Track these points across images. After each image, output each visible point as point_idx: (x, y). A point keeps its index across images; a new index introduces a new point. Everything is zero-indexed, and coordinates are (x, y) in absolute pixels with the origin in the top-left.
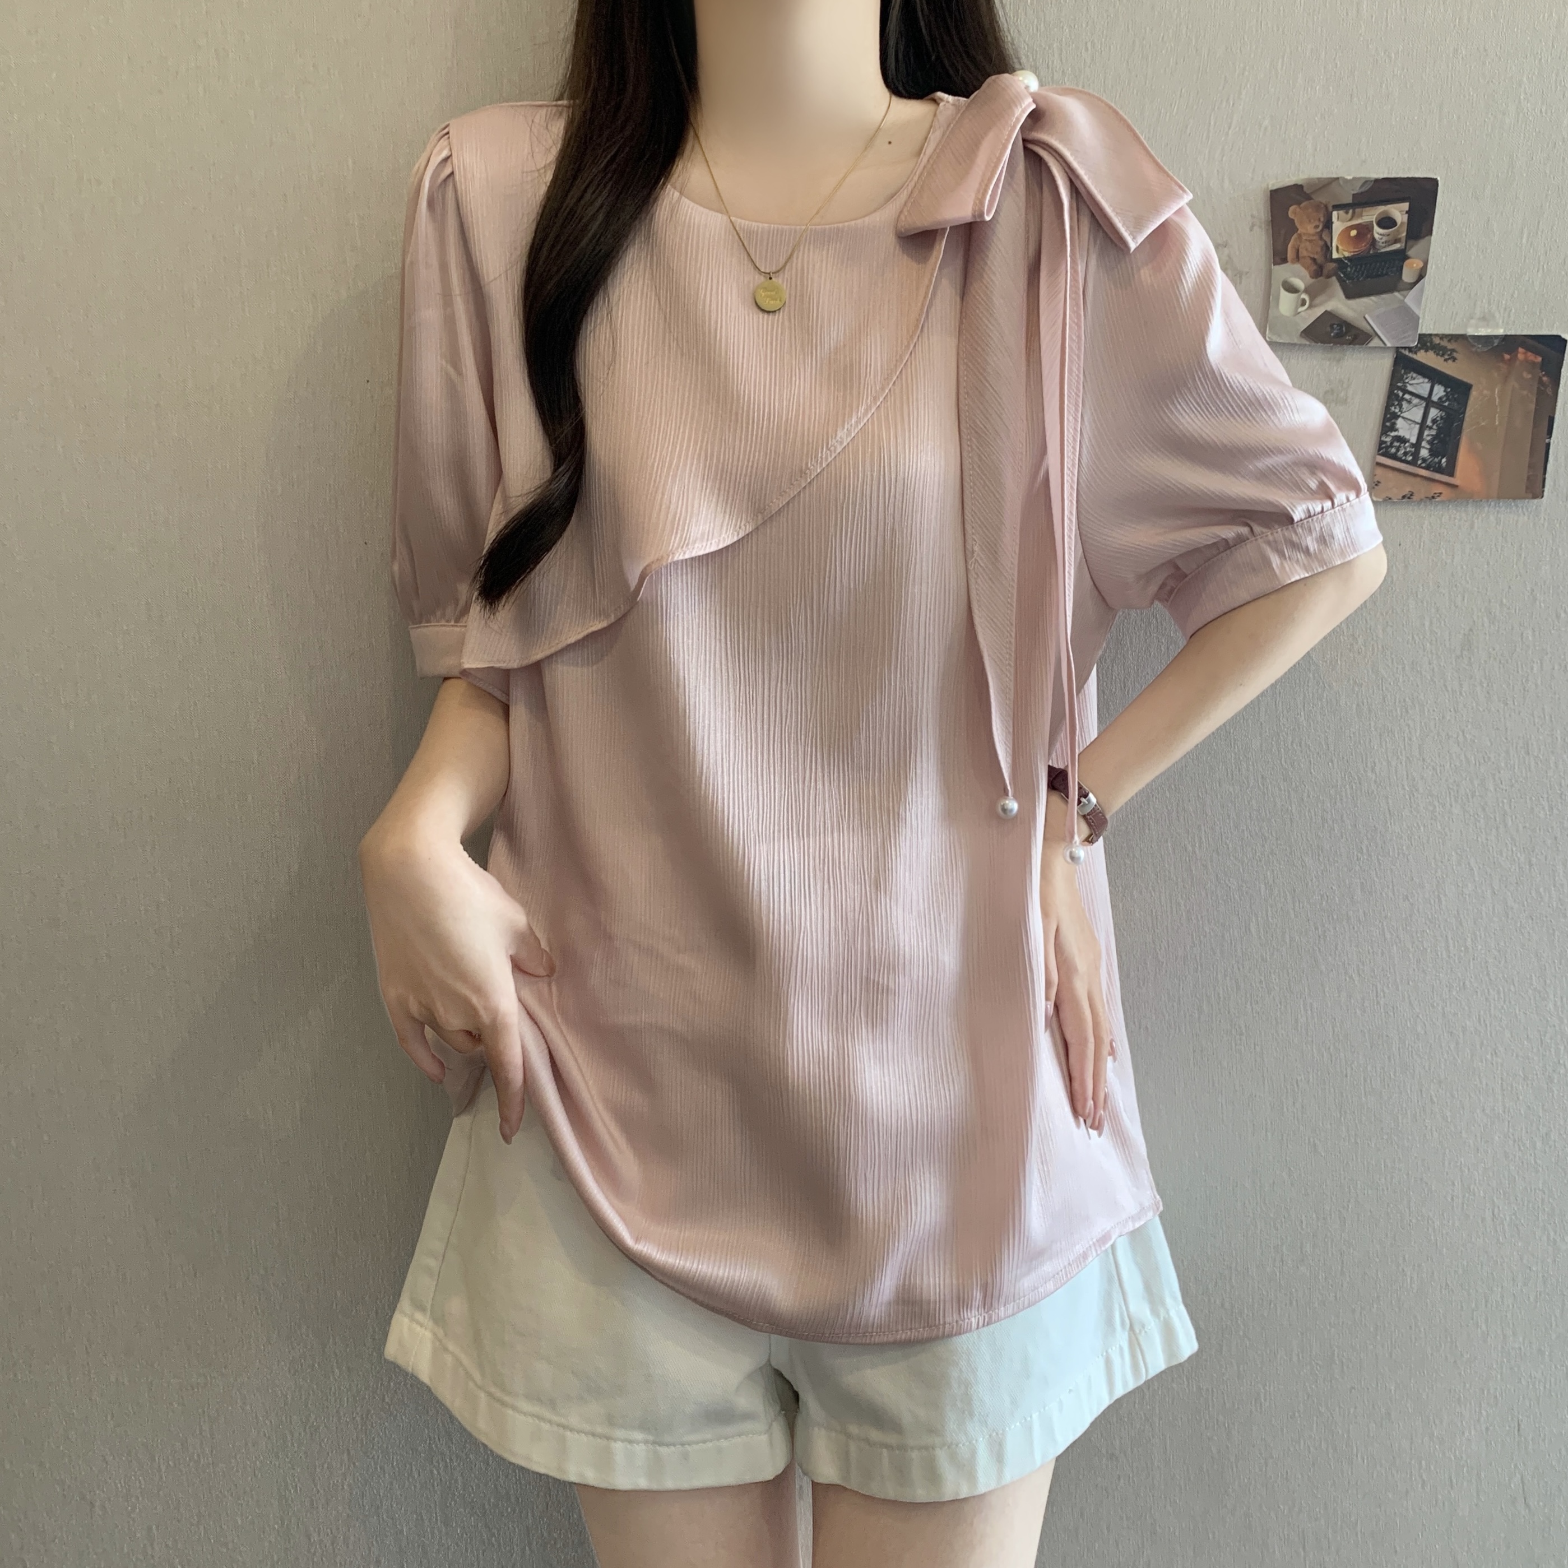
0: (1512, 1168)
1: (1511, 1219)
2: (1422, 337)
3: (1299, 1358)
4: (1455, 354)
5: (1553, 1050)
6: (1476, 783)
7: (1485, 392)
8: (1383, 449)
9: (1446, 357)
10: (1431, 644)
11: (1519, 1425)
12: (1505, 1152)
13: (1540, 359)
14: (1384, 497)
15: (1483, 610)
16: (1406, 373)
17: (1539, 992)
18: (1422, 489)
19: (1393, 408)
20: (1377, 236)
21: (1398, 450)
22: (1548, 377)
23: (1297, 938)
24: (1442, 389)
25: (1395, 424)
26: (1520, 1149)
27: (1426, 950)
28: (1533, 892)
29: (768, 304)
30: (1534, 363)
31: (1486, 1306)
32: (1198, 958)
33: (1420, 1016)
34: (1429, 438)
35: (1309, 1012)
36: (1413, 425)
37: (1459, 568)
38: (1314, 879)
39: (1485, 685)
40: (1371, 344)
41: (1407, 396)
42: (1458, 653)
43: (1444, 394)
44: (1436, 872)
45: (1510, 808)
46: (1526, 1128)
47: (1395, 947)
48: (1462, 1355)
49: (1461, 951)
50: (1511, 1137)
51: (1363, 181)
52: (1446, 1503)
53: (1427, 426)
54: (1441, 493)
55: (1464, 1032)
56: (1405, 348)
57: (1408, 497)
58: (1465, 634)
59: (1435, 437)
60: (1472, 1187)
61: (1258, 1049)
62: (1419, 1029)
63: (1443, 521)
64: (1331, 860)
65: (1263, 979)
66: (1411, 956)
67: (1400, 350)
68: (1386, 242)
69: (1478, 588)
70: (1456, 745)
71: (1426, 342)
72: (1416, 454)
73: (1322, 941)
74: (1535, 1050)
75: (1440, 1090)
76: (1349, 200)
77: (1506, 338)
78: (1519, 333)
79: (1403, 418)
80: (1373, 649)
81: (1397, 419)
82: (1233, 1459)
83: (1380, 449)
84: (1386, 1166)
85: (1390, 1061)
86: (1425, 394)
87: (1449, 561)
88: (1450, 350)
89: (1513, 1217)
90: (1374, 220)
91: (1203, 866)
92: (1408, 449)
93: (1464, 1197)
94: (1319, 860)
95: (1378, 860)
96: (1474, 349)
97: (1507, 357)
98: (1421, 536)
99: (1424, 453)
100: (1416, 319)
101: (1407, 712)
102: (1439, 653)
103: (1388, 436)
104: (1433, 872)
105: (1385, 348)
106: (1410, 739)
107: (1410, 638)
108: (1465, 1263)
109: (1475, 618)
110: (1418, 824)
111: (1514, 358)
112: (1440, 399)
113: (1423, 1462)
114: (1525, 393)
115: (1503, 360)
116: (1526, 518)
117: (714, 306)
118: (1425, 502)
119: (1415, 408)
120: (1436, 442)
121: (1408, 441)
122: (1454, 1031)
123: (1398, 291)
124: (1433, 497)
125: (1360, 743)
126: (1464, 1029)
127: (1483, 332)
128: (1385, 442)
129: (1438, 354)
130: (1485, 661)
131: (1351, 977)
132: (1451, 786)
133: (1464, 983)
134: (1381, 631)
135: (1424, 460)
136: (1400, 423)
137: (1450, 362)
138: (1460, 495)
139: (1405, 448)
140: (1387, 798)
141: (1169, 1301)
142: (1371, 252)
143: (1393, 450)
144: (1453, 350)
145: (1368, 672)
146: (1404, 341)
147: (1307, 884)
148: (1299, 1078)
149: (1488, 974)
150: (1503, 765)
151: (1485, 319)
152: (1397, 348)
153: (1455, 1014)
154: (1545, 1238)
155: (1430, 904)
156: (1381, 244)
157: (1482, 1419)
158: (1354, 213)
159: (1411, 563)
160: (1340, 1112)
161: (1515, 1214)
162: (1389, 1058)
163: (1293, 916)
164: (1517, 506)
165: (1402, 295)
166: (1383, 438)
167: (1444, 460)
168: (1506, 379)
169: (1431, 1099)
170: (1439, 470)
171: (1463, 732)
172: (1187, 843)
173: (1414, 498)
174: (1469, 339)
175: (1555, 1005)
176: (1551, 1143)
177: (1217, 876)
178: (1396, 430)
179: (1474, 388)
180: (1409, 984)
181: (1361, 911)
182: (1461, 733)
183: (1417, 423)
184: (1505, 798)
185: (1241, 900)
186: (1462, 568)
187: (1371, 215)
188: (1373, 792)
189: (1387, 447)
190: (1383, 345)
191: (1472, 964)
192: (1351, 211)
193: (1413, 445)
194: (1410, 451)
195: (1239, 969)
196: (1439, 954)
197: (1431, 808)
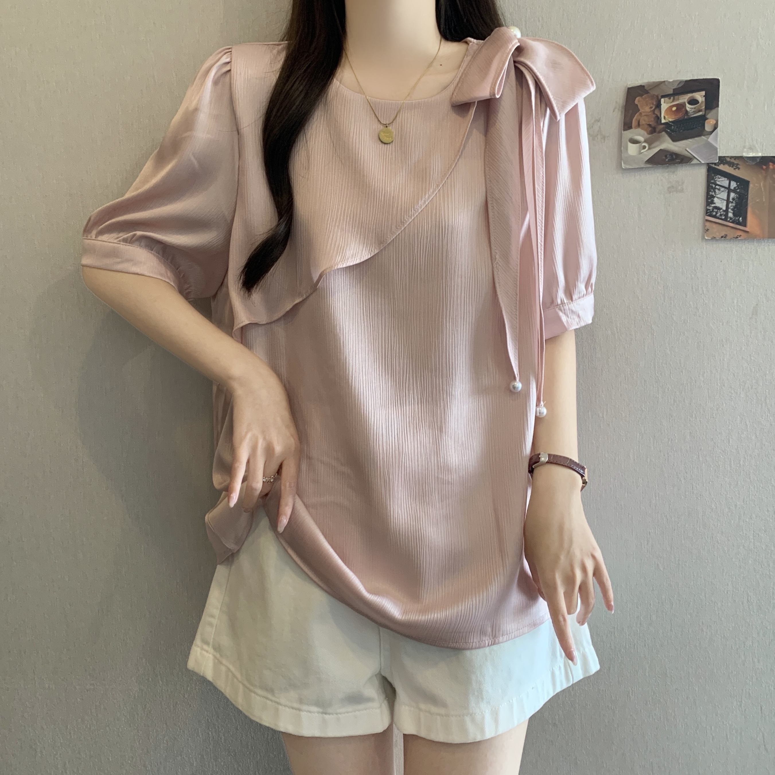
0: (758, 576)
2: (720, 158)
3: (649, 674)
4: (739, 166)
6: (754, 381)
7: (756, 185)
8: (708, 213)
9: (735, 167)
10: (737, 312)
11: (761, 708)
12: (754, 568)
14: (712, 237)
15: (763, 295)
16: (714, 176)
18: (731, 233)
19: (711, 193)
20: (688, 109)
21: (717, 213)
23: (654, 460)
24: (735, 183)
25: (713, 200)
27: (720, 466)
29: (385, 140)
31: (744, 647)
32: (601, 470)
33: (714, 499)
34: (732, 207)
35: (657, 498)
36: (723, 201)
37: (752, 273)
38: (666, 431)
39: (763, 333)
40: (692, 163)
41: (717, 187)
42: (751, 316)
43: (736, 186)
44: (729, 426)
45: (769, 394)
47: (704, 464)
48: (732, 672)
49: (737, 466)
50: (757, 560)
51: (678, 82)
52: (724, 748)
53: (730, 202)
54: (741, 235)
56: (712, 163)
57: (724, 237)
58: (754, 307)
59: (735, 207)
60: (737, 586)
62: (713, 506)
63: (743, 249)
64: (676, 421)
65: (634, 481)
66: (712, 469)
67: (710, 164)
68: (694, 112)
69: (761, 283)
70: (746, 363)
71: (722, 160)
72: (726, 215)
73: (667, 462)
76: (672, 92)
77: (763, 158)
78: (769, 155)
79: (717, 197)
80: (707, 314)
81: (714, 198)
82: (616, 726)
83: (707, 213)
84: (694, 575)
85: (697, 522)
86: (727, 186)
87: (746, 270)
88: (736, 164)
89: (758, 602)
90: (686, 101)
91: (607, 424)
92: (722, 213)
93: (733, 591)
94: (669, 421)
95: (700, 421)
96: (748, 163)
97: (764, 167)
98: (732, 257)
99: (730, 215)
100: (716, 149)
101: (723, 346)
102: (741, 316)
103: (710, 206)
104: (727, 426)
105: (701, 164)
106: (723, 360)
107: (727, 309)
108: (733, 625)
109: (759, 298)
110: (722, 402)
111: (768, 168)
112: (735, 188)
113: (713, 727)
115: (762, 168)
117: (357, 140)
118: (734, 240)
119: (722, 193)
120: (735, 209)
121: (722, 209)
122: (731, 507)
123: (704, 136)
124: (737, 237)
125: (697, 362)
126: (736, 506)
127: (751, 155)
128: (709, 210)
129: (730, 166)
130: (764, 320)
132: (741, 383)
133: (737, 483)
134: (712, 305)
135: (731, 218)
136: (716, 200)
137: (737, 170)
138: (750, 237)
139: (721, 212)
140: (708, 389)
141: (585, 644)
142: (686, 118)
143: (714, 213)
144: (738, 164)
145: (704, 326)
146: (711, 160)
147: (662, 433)
149: (750, 478)
150: (768, 372)
151: (751, 149)
152: (708, 163)
153: (732, 498)
155: (724, 442)
156: (691, 113)
157: (743, 705)
158: (674, 98)
159: (727, 271)
160: (671, 549)
161: (759, 600)
163: (653, 449)
165: (706, 137)
166: (708, 208)
167: (741, 219)
168: (765, 178)
169: (718, 541)
170: (739, 223)
171: (750, 356)
172: (599, 412)
173: (727, 237)
174: (744, 158)
177: (614, 429)
178: (714, 203)
179: (751, 183)
181: (688, 446)
182: (749, 357)
183: (725, 200)
185: (626, 441)
187: (684, 99)
188: (701, 387)
189: (711, 212)
190: (699, 162)
191: (742, 473)
192: (672, 98)
193: (724, 211)
194: (723, 214)
195: (622, 476)
196: (726, 467)
197: (730, 394)
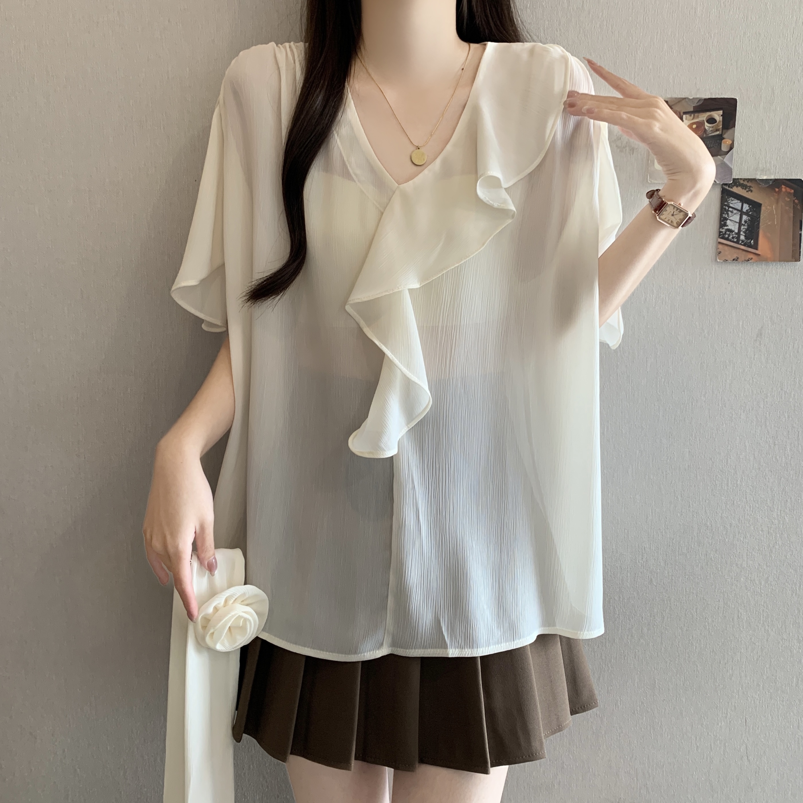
1: (747, 619)
2: (734, 179)
4: (751, 189)
5: (774, 536)
6: (755, 403)
7: (768, 207)
8: (721, 235)
9: (748, 190)
10: (742, 334)
11: (746, 720)
13: (793, 191)
14: (724, 259)
15: (768, 318)
16: (728, 198)
17: (770, 508)
18: (743, 256)
19: (724, 215)
20: (707, 128)
21: (729, 236)
22: (797, 200)
23: (652, 477)
24: (748, 206)
25: (726, 223)
26: (753, 584)
27: (717, 485)
28: (774, 459)
30: (790, 193)
31: (732, 662)
33: (710, 518)
34: (744, 230)
35: (654, 514)
36: (735, 223)
37: (758, 296)
38: (665, 449)
39: (766, 355)
41: (730, 209)
42: (755, 339)
43: (749, 208)
44: (728, 447)
46: (757, 575)
47: (701, 483)
48: (719, 685)
49: (734, 486)
50: (749, 578)
51: (698, 100)
53: (743, 224)
54: (752, 258)
55: (731, 526)
56: (726, 185)
57: (736, 260)
58: (759, 330)
59: (747, 230)
61: (626, 531)
62: (708, 524)
63: (751, 272)
66: (709, 488)
67: (724, 186)
68: (712, 131)
69: (767, 306)
70: (748, 385)
71: (736, 182)
72: (738, 238)
73: (664, 480)
74: (765, 536)
75: (716, 555)
76: (692, 110)
77: (776, 180)
78: (781, 178)
79: (730, 220)
80: (712, 335)
81: (727, 220)
83: (719, 235)
86: (740, 208)
87: (753, 292)
88: (749, 186)
90: (705, 119)
93: (724, 607)
95: (700, 440)
96: (760, 186)
97: (777, 190)
98: (740, 279)
99: (742, 237)
100: (730, 170)
101: (726, 367)
102: (745, 338)
103: (723, 228)
104: (726, 447)
106: (726, 381)
107: (732, 330)
109: (764, 321)
110: (723, 423)
111: (780, 191)
112: (747, 210)
114: (787, 208)
115: (775, 191)
116: (790, 272)
118: (745, 263)
119: (735, 215)
120: (747, 232)
121: (734, 231)
122: (726, 526)
123: (720, 155)
124: (748, 260)
127: (764, 177)
128: (722, 232)
129: (743, 189)
130: (768, 343)
131: (677, 497)
133: (733, 502)
134: (717, 327)
135: (742, 241)
136: (728, 222)
137: (750, 192)
138: (761, 260)
139: (733, 235)
142: (704, 136)
143: (727, 236)
144: (750, 187)
145: (708, 347)
146: (726, 180)
147: (661, 451)
148: (646, 546)
149: (746, 498)
151: (764, 171)
152: (723, 184)
153: (727, 517)
154: (763, 629)
155: (722, 462)
156: (709, 132)
157: (728, 718)
158: (694, 116)
159: (734, 292)
162: (692, 538)
164: (785, 265)
165: (722, 157)
166: (721, 230)
167: (752, 241)
168: (778, 201)
169: (711, 559)
170: (750, 246)
171: (753, 378)
173: (739, 260)
174: (757, 181)
175: (777, 514)
176: (769, 582)
178: (727, 226)
179: (763, 205)
180: (706, 502)
181: (687, 465)
182: (751, 379)
183: (737, 222)
184: (767, 411)
186: (759, 296)
187: (703, 117)
188: (703, 407)
189: (723, 234)
191: (738, 493)
192: (692, 115)
193: (736, 234)
194: (735, 237)
196: (723, 487)
